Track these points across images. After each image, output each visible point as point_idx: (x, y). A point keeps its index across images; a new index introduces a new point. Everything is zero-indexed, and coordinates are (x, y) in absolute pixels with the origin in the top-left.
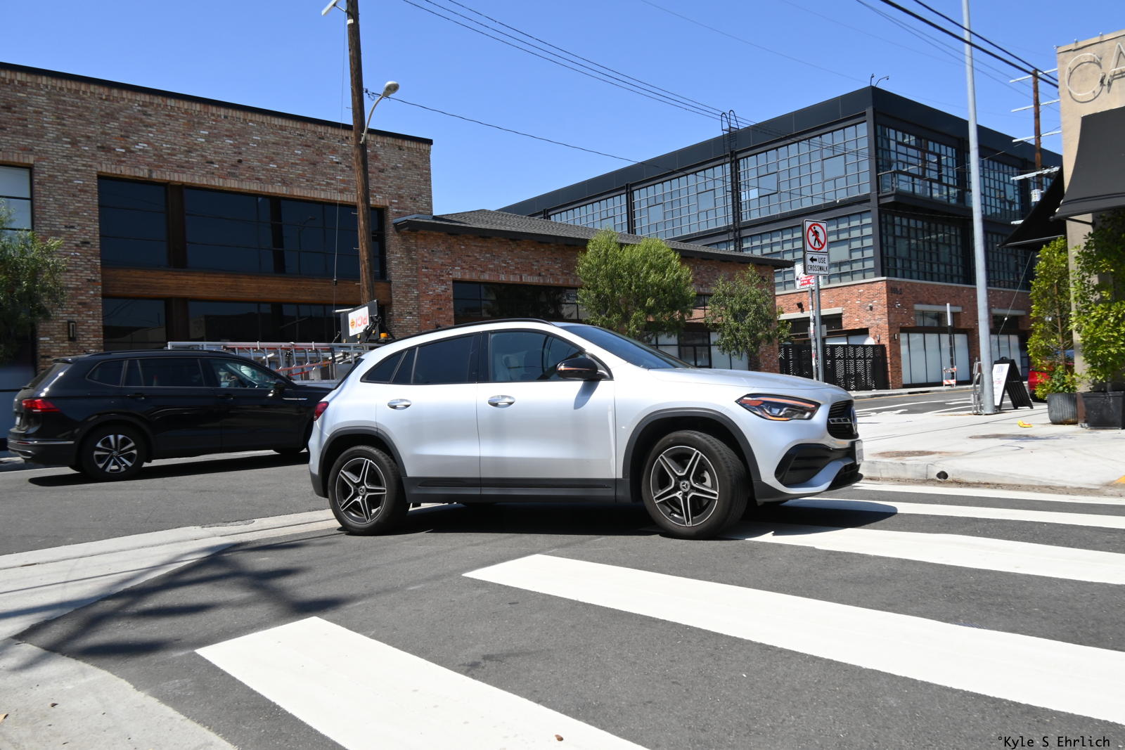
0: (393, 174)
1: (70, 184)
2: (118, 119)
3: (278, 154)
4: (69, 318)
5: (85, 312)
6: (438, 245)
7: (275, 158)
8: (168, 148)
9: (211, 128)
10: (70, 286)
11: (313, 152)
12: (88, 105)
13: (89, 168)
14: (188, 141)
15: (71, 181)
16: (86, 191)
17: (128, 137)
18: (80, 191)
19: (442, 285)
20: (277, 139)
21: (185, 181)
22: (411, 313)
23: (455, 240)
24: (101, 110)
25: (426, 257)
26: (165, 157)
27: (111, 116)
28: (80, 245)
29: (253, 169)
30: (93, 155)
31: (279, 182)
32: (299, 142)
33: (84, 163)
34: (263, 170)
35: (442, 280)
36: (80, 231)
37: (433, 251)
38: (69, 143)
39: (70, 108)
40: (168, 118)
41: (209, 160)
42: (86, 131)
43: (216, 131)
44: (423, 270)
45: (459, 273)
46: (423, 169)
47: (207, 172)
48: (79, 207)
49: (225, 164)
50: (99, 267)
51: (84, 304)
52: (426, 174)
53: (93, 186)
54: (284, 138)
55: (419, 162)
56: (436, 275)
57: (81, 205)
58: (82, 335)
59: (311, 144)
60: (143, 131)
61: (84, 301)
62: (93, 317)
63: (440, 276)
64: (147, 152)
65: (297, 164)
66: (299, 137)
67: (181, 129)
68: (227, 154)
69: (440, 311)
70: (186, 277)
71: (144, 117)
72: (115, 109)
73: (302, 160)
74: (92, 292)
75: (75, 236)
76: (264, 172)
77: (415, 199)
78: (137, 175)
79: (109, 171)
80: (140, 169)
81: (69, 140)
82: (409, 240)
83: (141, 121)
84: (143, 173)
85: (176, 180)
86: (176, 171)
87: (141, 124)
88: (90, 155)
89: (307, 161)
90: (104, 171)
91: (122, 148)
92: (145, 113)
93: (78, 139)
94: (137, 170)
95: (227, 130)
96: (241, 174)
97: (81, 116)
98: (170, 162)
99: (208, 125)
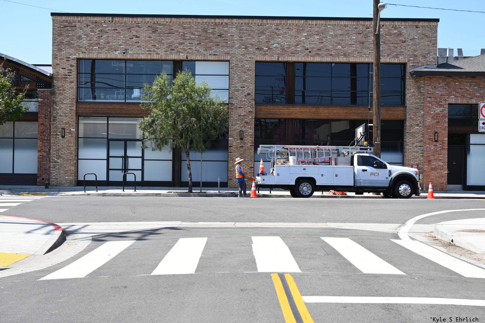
0: (411, 43)
1: (243, 67)
2: (265, 34)
3: (343, 40)
4: (240, 129)
5: (247, 127)
6: (439, 83)
7: (340, 43)
8: (287, 45)
9: (308, 31)
10: (241, 114)
11: (362, 37)
12: (252, 29)
13: (252, 59)
14: (297, 40)
15: (244, 66)
16: (250, 70)
17: (269, 42)
18: (248, 70)
19: (441, 108)
20: (343, 32)
21: (294, 60)
22: (418, 125)
23: (452, 79)
24: (258, 31)
25: (430, 91)
26: (285, 49)
27: (262, 33)
28: (247, 95)
29: (329, 50)
30: (254, 52)
31: (342, 55)
32: (354, 32)
33: (250, 57)
34: (334, 50)
35: (441, 104)
36: (247, 89)
37: (435, 87)
38: (244, 48)
39: (245, 32)
40: (288, 30)
41: (306, 48)
42: (251, 42)
43: (310, 33)
44: (428, 99)
45: (453, 100)
46: (432, 38)
47: (305, 54)
48: (247, 78)
49: (314, 49)
50: (254, 105)
51: (247, 123)
52: (434, 40)
53: (253, 67)
54: (346, 31)
55: (428, 33)
56: (436, 102)
57: (248, 77)
58: (246, 137)
59: (361, 32)
60: (276, 38)
61: (247, 121)
62: (250, 128)
63: (439, 102)
64: (277, 48)
65: (353, 44)
66: (355, 29)
67: (294, 34)
68: (316, 44)
69: (438, 123)
70: (293, 108)
71: (277, 31)
72: (264, 29)
73: (356, 42)
74: (250, 117)
75: (244, 91)
76: (335, 51)
77: (425, 56)
78: (272, 60)
79: (260, 59)
80: (274, 56)
81: (244, 47)
82: (419, 81)
83: (276, 33)
84: (275, 59)
85: (290, 60)
86: (290, 56)
87: (275, 35)
88: (253, 53)
89: (358, 42)
90: (258, 59)
91: (266, 48)
92: (277, 29)
93: (248, 46)
94: (272, 57)
95: (316, 32)
96: (323, 54)
97: (249, 35)
98: (288, 52)
99: (307, 30)
